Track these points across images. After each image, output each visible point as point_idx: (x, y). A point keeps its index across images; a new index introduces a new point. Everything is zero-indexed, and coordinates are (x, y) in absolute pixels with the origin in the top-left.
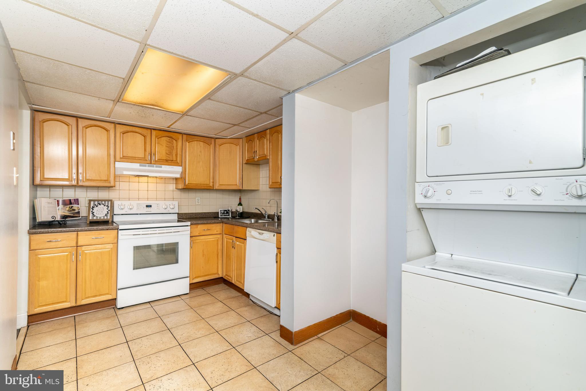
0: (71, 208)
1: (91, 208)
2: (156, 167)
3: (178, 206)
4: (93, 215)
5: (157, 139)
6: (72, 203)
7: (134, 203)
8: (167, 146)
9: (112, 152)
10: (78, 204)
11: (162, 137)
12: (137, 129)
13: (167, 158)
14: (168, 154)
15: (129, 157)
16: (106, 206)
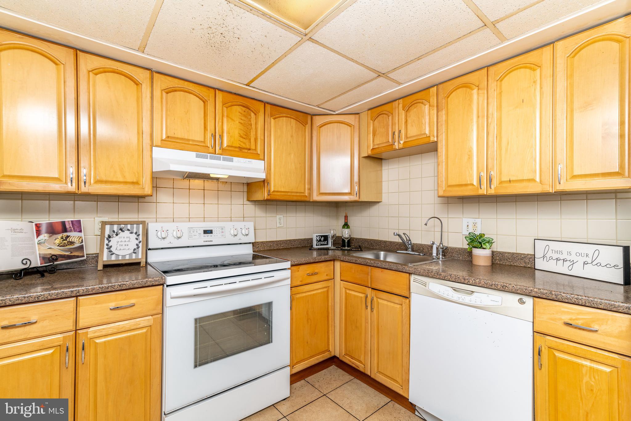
0: (66, 240)
1: (106, 239)
2: (224, 160)
3: (255, 229)
4: (110, 251)
5: (225, 109)
6: (69, 229)
7: (184, 226)
8: (241, 123)
9: (146, 127)
10: (80, 231)
11: (233, 106)
12: (191, 87)
13: (242, 144)
14: (243, 138)
15: (177, 138)
16: (134, 234)
